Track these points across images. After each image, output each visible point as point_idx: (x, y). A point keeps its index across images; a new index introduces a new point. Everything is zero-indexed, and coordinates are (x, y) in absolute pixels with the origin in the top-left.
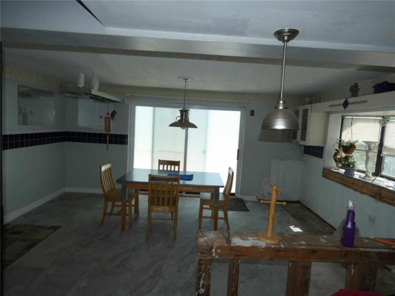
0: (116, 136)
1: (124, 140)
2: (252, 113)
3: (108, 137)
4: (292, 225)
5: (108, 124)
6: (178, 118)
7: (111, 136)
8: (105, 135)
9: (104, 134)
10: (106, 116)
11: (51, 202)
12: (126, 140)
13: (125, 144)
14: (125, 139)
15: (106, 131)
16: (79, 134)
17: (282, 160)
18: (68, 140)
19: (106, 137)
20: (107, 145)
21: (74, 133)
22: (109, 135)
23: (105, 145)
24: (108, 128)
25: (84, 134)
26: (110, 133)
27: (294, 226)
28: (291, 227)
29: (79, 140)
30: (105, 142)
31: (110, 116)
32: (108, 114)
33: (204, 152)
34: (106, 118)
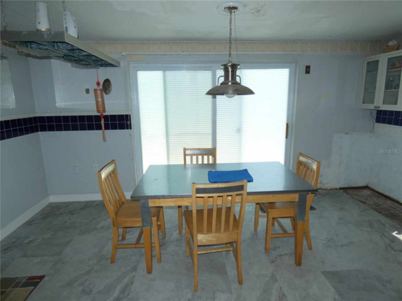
0: (113, 117)
1: (125, 122)
2: (308, 70)
3: (103, 119)
4: (394, 231)
5: (100, 100)
6: (220, 79)
7: (106, 117)
8: (98, 118)
9: (95, 116)
10: (96, 87)
11: (29, 223)
12: (128, 123)
13: (127, 128)
14: (127, 121)
15: (98, 111)
16: (58, 119)
17: (346, 134)
18: (43, 129)
19: (100, 121)
20: (103, 133)
21: (50, 119)
22: (103, 118)
23: (100, 132)
24: (101, 106)
25: (66, 118)
26: (105, 114)
27: (396, 232)
28: (394, 234)
29: (59, 128)
30: (99, 128)
31: (101, 87)
32: (98, 84)
33: (239, 130)
34: (95, 90)
